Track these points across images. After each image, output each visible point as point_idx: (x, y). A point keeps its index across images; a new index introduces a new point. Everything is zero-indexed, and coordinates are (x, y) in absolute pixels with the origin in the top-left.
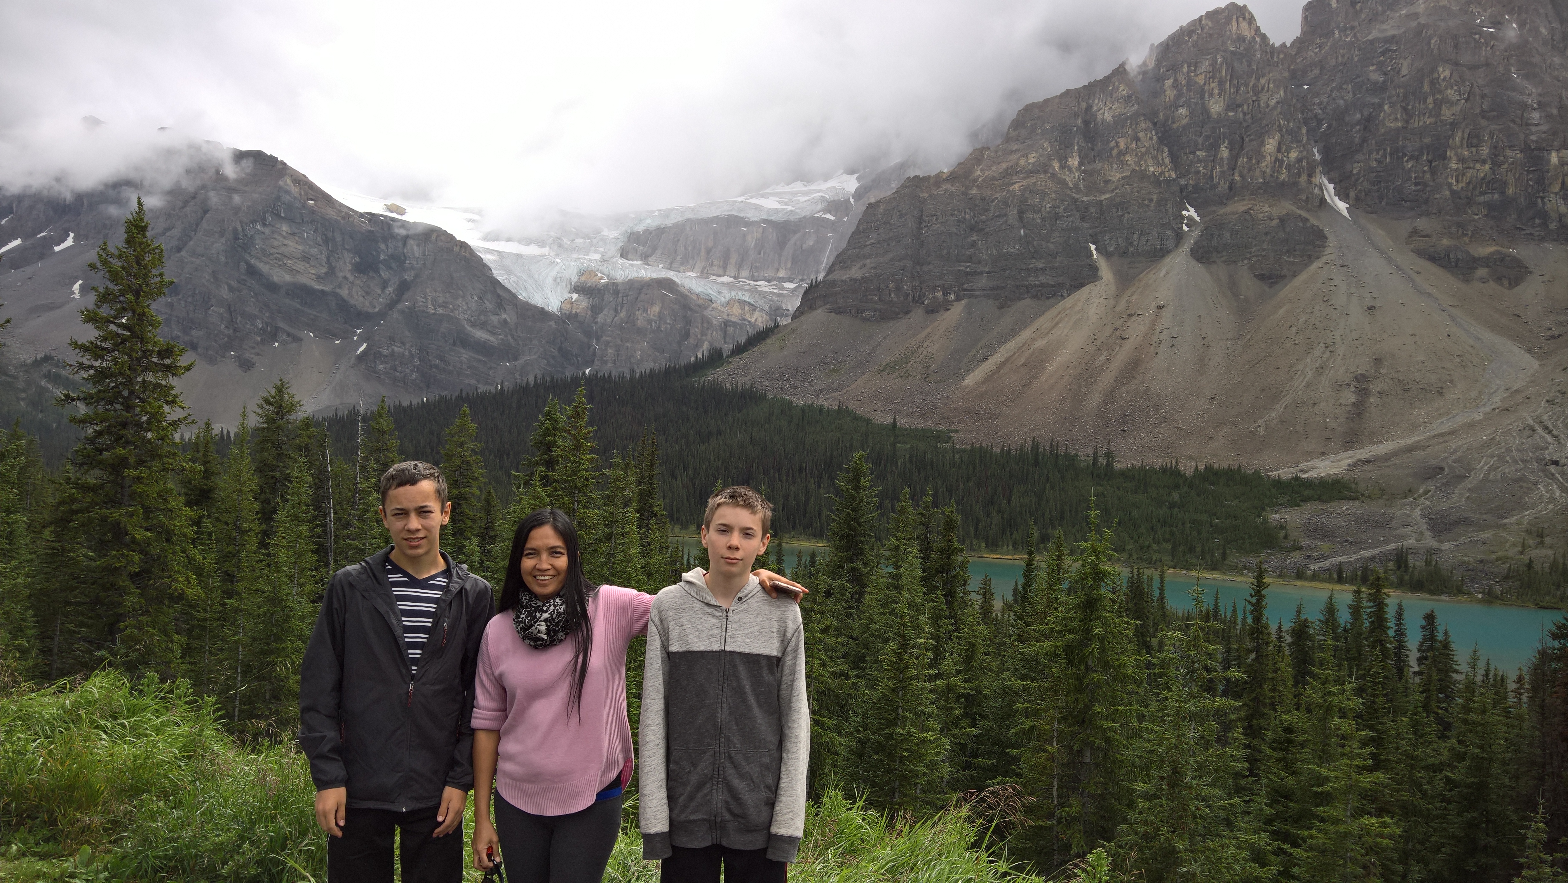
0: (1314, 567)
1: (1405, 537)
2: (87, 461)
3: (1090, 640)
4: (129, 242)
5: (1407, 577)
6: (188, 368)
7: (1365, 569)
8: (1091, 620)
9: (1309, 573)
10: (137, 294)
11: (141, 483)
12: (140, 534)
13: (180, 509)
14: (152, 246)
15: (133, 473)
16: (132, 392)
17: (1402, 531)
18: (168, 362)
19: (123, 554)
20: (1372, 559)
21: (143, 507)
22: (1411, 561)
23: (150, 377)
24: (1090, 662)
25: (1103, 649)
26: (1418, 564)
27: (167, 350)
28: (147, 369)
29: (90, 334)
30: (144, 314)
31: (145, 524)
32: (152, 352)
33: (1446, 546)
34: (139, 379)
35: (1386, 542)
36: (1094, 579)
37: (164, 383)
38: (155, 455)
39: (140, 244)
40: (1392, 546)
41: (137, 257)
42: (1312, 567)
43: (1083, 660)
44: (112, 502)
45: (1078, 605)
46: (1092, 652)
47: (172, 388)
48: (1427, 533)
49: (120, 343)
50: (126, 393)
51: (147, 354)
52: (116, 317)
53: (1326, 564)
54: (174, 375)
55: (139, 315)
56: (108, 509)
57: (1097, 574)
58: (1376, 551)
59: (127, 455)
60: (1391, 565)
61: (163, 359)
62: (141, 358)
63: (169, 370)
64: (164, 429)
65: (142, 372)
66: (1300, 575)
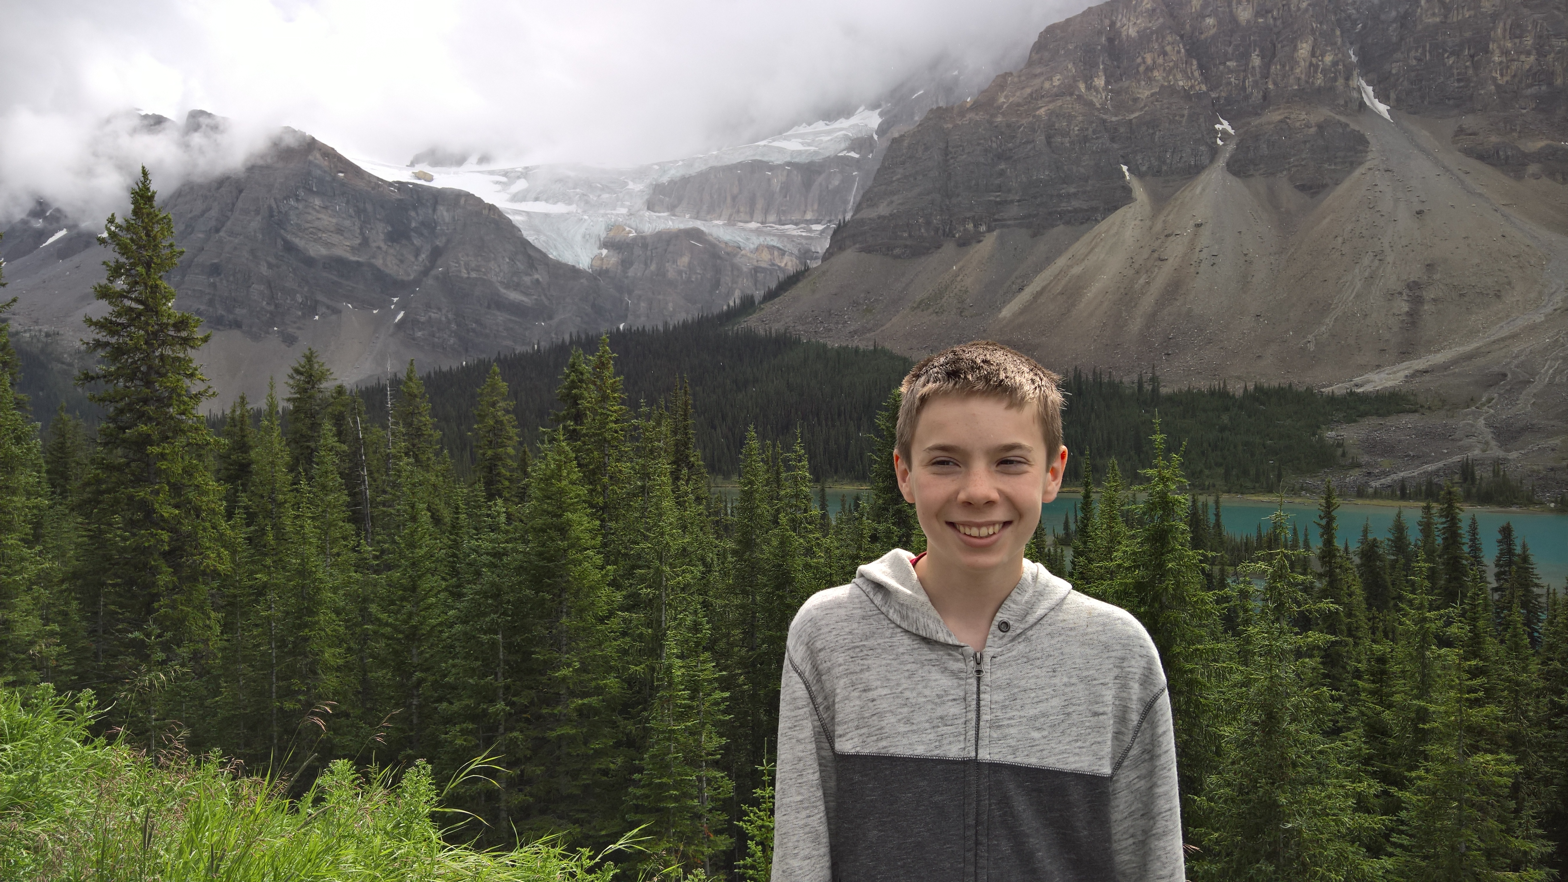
0: (1375, 484)
1: (1470, 448)
2: (111, 441)
3: (1162, 576)
4: (135, 212)
5: (1474, 490)
6: (206, 340)
7: (1430, 484)
8: (1163, 554)
9: (1370, 490)
10: (148, 265)
11: (166, 460)
12: (168, 512)
13: (207, 484)
14: (161, 216)
15: (156, 450)
16: (150, 368)
17: (1466, 442)
18: (184, 334)
19: (152, 533)
20: (1436, 473)
21: (168, 483)
22: (1478, 474)
23: (168, 352)
24: (1164, 599)
25: (1178, 584)
26: (1484, 475)
27: (182, 322)
28: (163, 343)
29: (102, 309)
30: (157, 286)
31: (172, 501)
32: (168, 324)
33: (1513, 455)
34: (157, 354)
35: (1450, 454)
36: (1164, 509)
37: (182, 355)
38: (178, 431)
39: (148, 214)
40: (1457, 458)
41: (145, 228)
42: (1373, 484)
43: (1156, 598)
44: (138, 481)
45: (1147, 539)
46: (1166, 588)
47: (191, 361)
48: (1493, 443)
49: (134, 317)
50: (143, 369)
51: (163, 327)
52: (128, 292)
53: (1388, 480)
54: (192, 347)
55: (151, 287)
56: (133, 487)
57: (1167, 503)
58: (1440, 464)
59: (150, 432)
60: (1457, 478)
61: (179, 331)
62: (158, 331)
63: (186, 342)
64: (185, 403)
65: (159, 346)
66: (1361, 493)
